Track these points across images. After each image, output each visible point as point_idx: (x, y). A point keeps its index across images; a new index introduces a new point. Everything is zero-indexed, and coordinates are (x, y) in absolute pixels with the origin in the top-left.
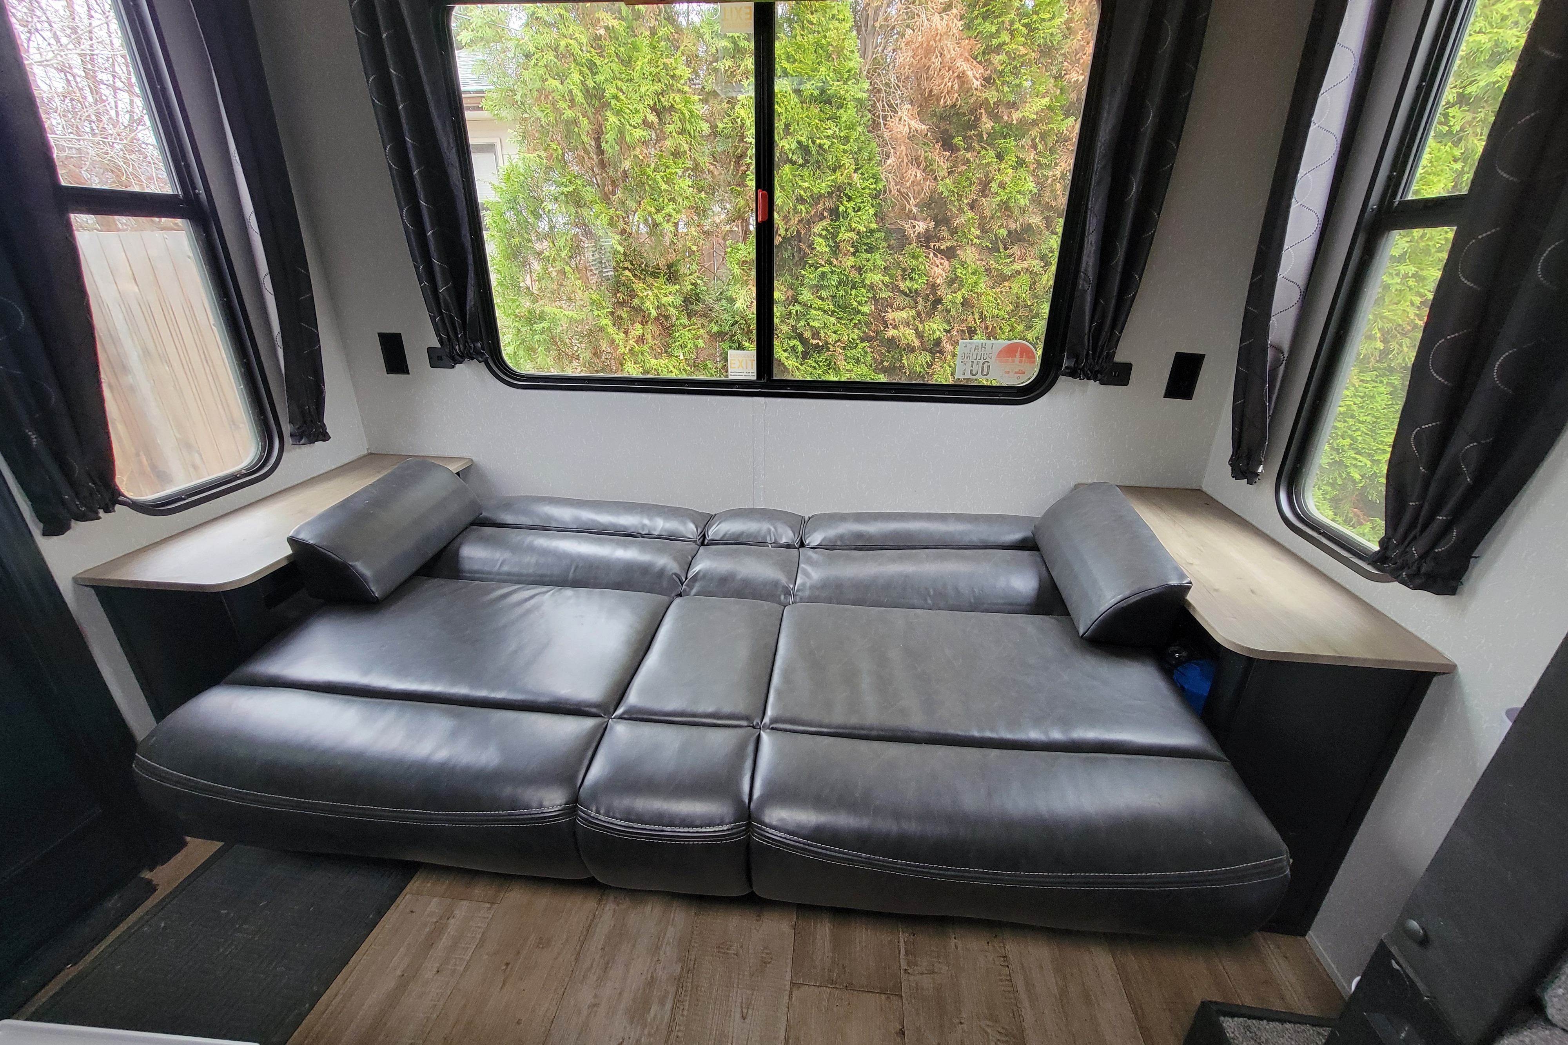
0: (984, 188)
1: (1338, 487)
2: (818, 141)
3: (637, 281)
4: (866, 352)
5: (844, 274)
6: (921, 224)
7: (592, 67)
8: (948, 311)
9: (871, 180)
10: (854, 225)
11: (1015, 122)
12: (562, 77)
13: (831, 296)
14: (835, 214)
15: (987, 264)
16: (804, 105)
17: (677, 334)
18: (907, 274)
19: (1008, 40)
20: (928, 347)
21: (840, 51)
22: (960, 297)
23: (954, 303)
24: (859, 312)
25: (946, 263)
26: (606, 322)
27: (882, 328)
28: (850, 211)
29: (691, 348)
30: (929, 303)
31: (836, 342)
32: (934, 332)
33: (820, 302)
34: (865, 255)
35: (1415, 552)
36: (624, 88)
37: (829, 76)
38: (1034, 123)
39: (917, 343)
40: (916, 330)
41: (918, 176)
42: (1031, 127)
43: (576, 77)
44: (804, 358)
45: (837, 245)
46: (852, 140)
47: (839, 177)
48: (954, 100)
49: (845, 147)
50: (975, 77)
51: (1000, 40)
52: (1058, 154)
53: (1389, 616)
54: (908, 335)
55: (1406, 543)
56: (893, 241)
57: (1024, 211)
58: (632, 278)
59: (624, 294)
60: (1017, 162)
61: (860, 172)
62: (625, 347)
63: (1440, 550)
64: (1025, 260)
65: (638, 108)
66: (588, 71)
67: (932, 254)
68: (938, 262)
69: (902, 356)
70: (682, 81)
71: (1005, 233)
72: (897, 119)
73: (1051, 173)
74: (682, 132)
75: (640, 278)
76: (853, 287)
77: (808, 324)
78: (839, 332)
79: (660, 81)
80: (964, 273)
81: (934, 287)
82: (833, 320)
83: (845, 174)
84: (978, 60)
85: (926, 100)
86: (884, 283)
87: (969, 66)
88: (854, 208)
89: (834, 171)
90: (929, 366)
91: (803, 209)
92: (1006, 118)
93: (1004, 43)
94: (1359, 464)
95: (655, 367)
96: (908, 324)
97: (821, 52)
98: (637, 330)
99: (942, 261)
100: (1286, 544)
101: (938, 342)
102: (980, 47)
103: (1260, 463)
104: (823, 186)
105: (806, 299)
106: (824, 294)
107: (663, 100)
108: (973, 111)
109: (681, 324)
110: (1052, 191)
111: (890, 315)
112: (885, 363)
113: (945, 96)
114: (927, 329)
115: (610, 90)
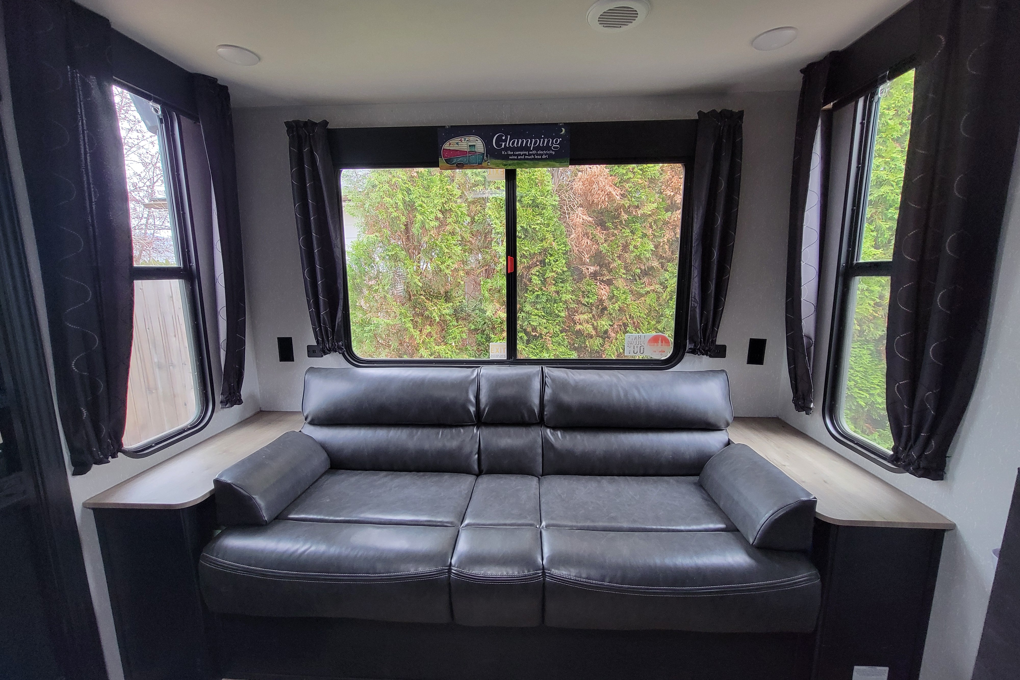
0: (625, 247)
1: (854, 411)
2: (533, 227)
3: (428, 301)
4: (564, 339)
5: (550, 295)
6: (592, 268)
7: (408, 191)
8: (611, 314)
9: (563, 245)
10: (554, 269)
11: (639, 215)
12: (391, 196)
13: (542, 307)
14: (543, 263)
15: (630, 288)
16: (524, 208)
17: (451, 331)
18: (585, 294)
19: (632, 177)
20: (601, 335)
21: (542, 182)
22: (617, 307)
23: (614, 310)
24: (558, 316)
25: (607, 288)
26: (409, 325)
27: (573, 325)
28: (552, 262)
29: (459, 339)
30: (599, 310)
31: (547, 333)
32: (603, 326)
33: (536, 311)
34: (560, 285)
35: (914, 455)
36: (426, 201)
37: (537, 194)
38: (650, 215)
39: (594, 333)
40: (593, 325)
41: (589, 243)
42: (648, 217)
43: (400, 196)
44: (527, 344)
45: (545, 280)
46: (551, 226)
47: (545, 244)
48: (606, 206)
49: (548, 229)
50: (616, 194)
51: (628, 177)
52: (664, 230)
53: (909, 494)
54: (588, 328)
55: (907, 450)
56: (575, 277)
57: (648, 259)
58: (425, 300)
59: (420, 309)
60: (642, 235)
61: (556, 241)
62: (420, 339)
63: (928, 453)
64: (652, 285)
65: (433, 211)
66: (406, 193)
67: (598, 283)
68: (602, 287)
69: (585, 340)
70: (456, 197)
71: (639, 271)
72: (576, 215)
73: (662, 240)
74: (456, 222)
75: (429, 299)
76: (555, 302)
77: (530, 324)
78: (548, 328)
79: (444, 197)
80: (618, 293)
81: (601, 301)
82: (544, 321)
83: (548, 243)
84: (617, 186)
85: (591, 205)
86: (572, 299)
87: (612, 189)
88: (554, 260)
89: (542, 241)
90: (602, 346)
91: (525, 261)
92: (634, 213)
93: (630, 178)
94: (862, 396)
95: (437, 351)
96: (588, 322)
97: (532, 182)
98: (428, 329)
99: (604, 286)
100: (836, 451)
101: (606, 332)
102: (617, 180)
103: (811, 402)
104: (536, 249)
105: (528, 309)
106: (538, 307)
107: (445, 206)
108: (616, 210)
109: (452, 324)
110: (663, 249)
111: (577, 317)
112: (575, 345)
113: (601, 204)
114: (599, 325)
115: (418, 203)
